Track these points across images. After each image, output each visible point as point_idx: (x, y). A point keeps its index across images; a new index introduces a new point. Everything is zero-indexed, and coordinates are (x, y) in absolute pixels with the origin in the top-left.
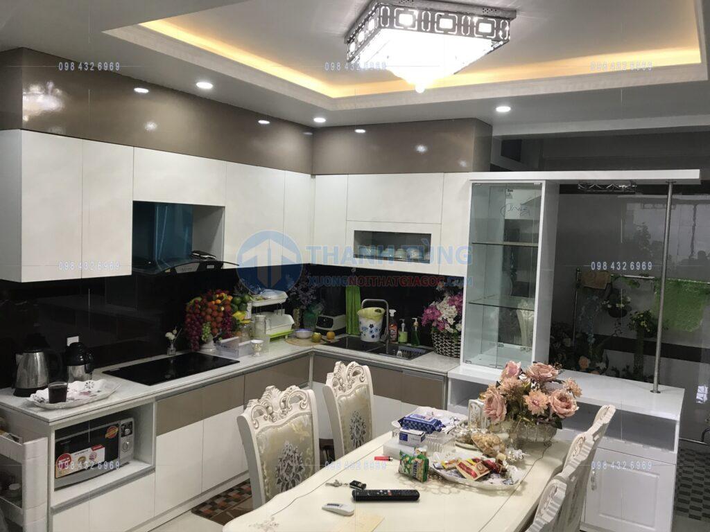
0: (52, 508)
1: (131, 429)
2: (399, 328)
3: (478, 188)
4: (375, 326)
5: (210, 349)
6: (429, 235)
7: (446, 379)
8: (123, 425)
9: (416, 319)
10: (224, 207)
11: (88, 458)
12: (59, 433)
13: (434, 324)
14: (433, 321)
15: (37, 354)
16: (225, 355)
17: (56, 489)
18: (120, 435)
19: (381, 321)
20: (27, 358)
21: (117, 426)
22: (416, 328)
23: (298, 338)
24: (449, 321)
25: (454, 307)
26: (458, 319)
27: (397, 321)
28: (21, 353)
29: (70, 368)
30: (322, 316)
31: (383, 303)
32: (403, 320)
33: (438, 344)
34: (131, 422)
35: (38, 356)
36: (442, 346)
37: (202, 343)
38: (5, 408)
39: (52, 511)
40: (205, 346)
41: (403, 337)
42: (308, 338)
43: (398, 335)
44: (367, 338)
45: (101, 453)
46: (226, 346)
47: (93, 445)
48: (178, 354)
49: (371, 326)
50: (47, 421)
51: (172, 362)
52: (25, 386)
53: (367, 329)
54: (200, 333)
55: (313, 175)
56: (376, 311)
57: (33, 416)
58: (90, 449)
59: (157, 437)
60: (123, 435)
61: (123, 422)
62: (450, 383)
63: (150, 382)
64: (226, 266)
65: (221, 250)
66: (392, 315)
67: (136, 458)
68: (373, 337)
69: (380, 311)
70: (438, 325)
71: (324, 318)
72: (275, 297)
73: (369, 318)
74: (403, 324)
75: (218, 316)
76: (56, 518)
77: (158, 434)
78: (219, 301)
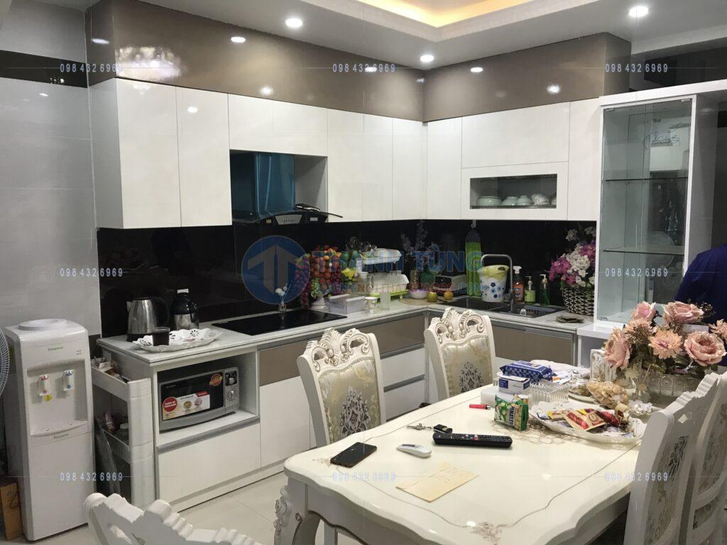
0: (157, 448)
1: (235, 378)
2: (526, 286)
3: (611, 115)
4: (498, 285)
5: (320, 306)
6: (555, 177)
7: (575, 337)
8: (227, 374)
9: (545, 276)
10: (327, 157)
11: (193, 403)
12: (163, 376)
13: (563, 278)
14: (561, 275)
15: (146, 301)
16: (334, 311)
17: (161, 432)
18: (224, 383)
19: (504, 280)
20: (137, 305)
21: (221, 374)
22: (545, 286)
23: (414, 298)
24: (580, 273)
25: (586, 257)
26: (591, 271)
27: (523, 278)
28: (131, 301)
29: (178, 317)
30: (440, 275)
31: (506, 258)
32: (530, 277)
33: (569, 301)
34: (235, 372)
36: (573, 303)
37: (313, 300)
38: (117, 352)
39: (158, 451)
40: (316, 303)
41: (530, 296)
42: (424, 298)
43: (524, 294)
44: (489, 297)
45: (206, 401)
46: (335, 303)
47: (198, 390)
48: (288, 310)
49: (493, 285)
50: (148, 362)
51: (283, 318)
52: (135, 332)
53: (487, 287)
54: (309, 289)
55: (425, 122)
56: (500, 269)
57: (138, 358)
58: (195, 395)
59: (261, 388)
60: (228, 384)
61: (227, 371)
62: (580, 342)
63: (252, 333)
64: (331, 219)
65: (326, 203)
66: (517, 272)
67: (242, 407)
68: (495, 296)
69: (504, 269)
70: (567, 279)
71: (442, 278)
72: (386, 256)
73: (491, 277)
74: (530, 282)
75: (326, 272)
76: (162, 458)
77: (262, 384)
78: (327, 257)
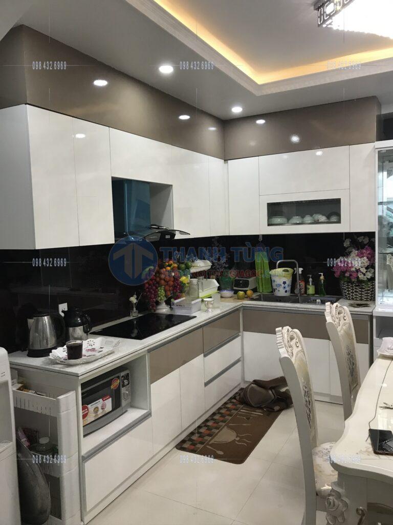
0: (83, 457)
1: (128, 379)
2: (307, 283)
4: (287, 283)
7: (371, 317)
8: (122, 377)
9: (322, 274)
10: (172, 185)
11: (100, 408)
12: (84, 386)
13: (347, 275)
15: (46, 317)
18: (121, 386)
20: (37, 322)
21: (118, 377)
22: (322, 281)
25: (365, 258)
27: (304, 277)
31: (294, 262)
32: (310, 276)
34: (128, 374)
35: (46, 319)
39: (84, 459)
40: (159, 307)
41: (311, 290)
42: (231, 297)
43: (306, 289)
44: (281, 292)
45: (109, 404)
46: (179, 305)
47: (103, 397)
48: (140, 315)
49: (284, 283)
53: (280, 285)
54: (156, 295)
55: (226, 160)
57: (59, 372)
58: (101, 400)
59: (152, 385)
60: (124, 386)
61: (123, 374)
62: (374, 320)
63: (140, 337)
65: (172, 223)
66: (300, 273)
68: (286, 291)
72: (202, 265)
73: (281, 277)
74: (311, 279)
75: (170, 281)
76: (88, 465)
77: (152, 382)
78: (169, 268)
